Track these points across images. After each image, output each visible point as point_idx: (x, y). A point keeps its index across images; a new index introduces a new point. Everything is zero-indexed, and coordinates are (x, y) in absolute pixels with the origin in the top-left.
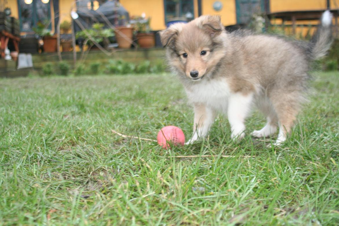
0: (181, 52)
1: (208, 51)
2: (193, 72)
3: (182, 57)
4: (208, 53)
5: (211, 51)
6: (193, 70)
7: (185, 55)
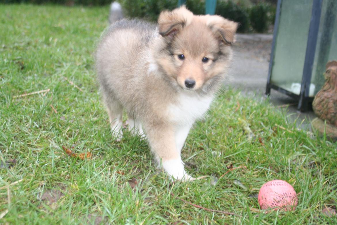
0: (178, 52)
1: (211, 59)
2: (189, 80)
3: (176, 57)
4: (210, 62)
5: (214, 61)
6: (190, 78)
7: (181, 57)
